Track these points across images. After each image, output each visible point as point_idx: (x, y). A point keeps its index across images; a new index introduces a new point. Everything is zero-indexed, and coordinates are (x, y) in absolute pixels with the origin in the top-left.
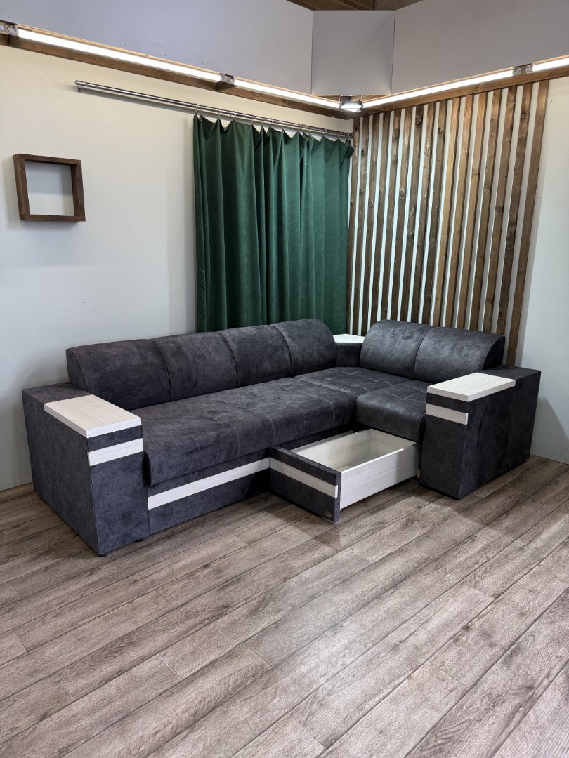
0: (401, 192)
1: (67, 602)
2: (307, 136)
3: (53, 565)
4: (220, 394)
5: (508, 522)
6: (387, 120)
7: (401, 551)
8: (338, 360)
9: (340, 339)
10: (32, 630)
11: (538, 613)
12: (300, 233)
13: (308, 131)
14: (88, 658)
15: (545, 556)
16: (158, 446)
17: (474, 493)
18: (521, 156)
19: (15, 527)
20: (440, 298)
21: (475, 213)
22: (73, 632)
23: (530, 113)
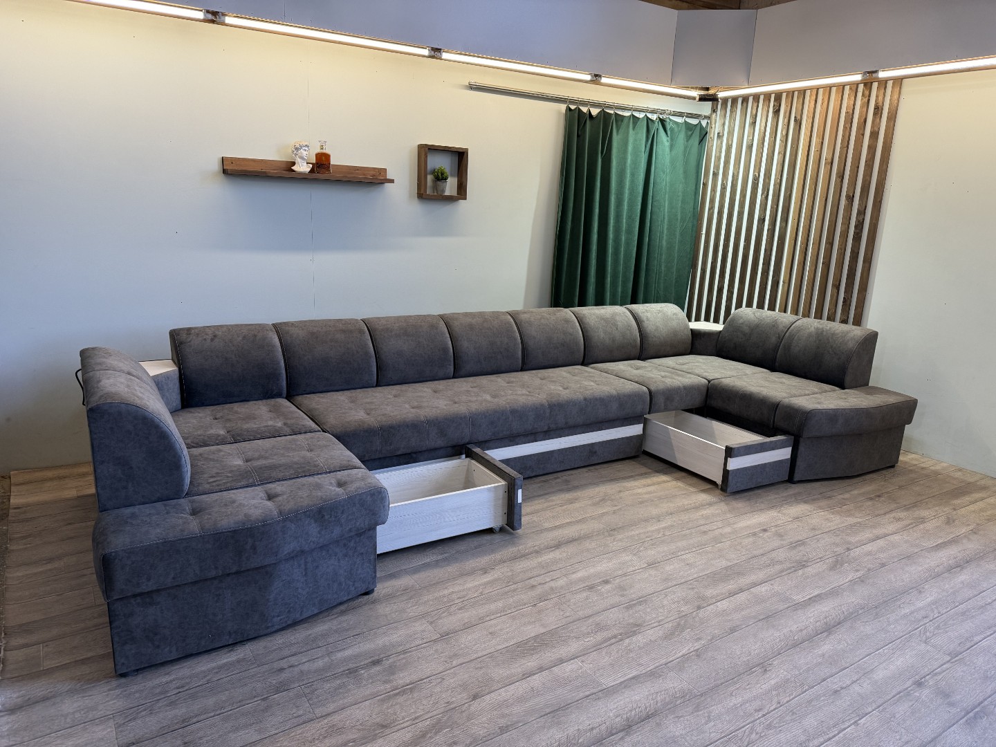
0: (754, 176)
6: (745, 104)
18: (872, 149)
20: (787, 281)
21: (826, 200)
23: (882, 109)
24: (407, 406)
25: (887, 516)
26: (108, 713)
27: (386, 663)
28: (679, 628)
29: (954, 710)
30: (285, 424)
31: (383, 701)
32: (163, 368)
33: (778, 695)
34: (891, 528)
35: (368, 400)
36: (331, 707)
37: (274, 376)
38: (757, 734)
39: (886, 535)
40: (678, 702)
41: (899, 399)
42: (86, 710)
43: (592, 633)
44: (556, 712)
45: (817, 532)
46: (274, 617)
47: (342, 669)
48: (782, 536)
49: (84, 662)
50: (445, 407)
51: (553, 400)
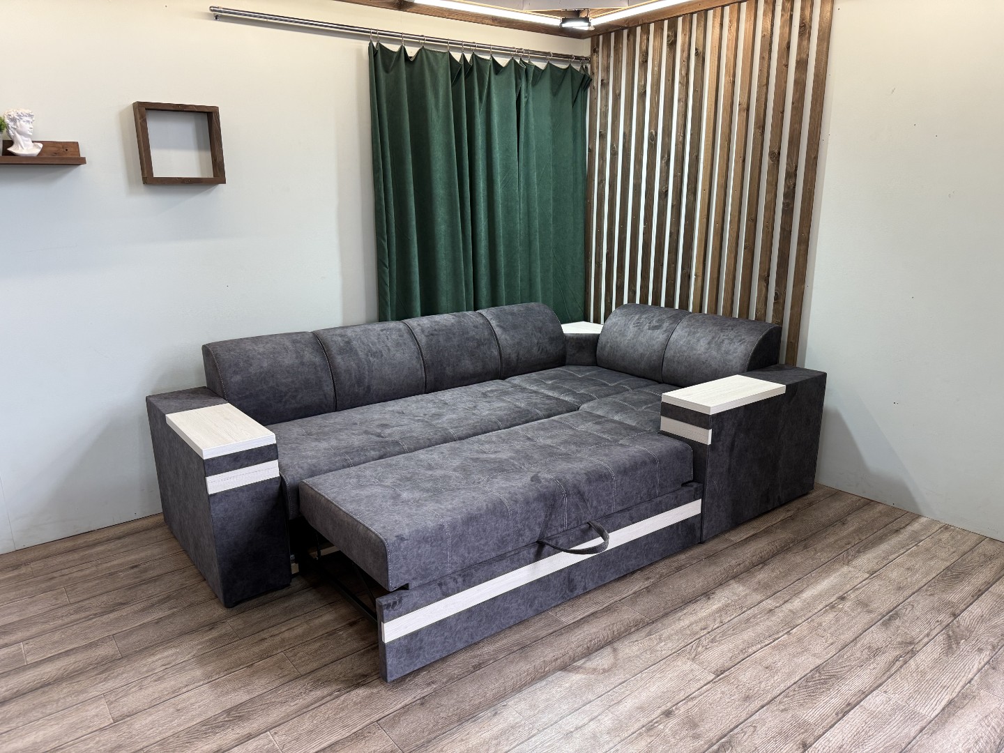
0: (650, 134)
1: (173, 664)
2: (524, 63)
3: (169, 617)
4: (401, 401)
5: (762, 575)
6: (632, 40)
7: (608, 610)
8: (568, 357)
9: (569, 329)
10: (125, 696)
11: (769, 697)
12: (519, 191)
13: (526, 57)
14: (183, 733)
15: (800, 621)
16: (300, 470)
17: (727, 536)
18: (800, 85)
19: (133, 567)
20: (700, 274)
21: (744, 161)
22: (172, 700)
23: (811, 27)
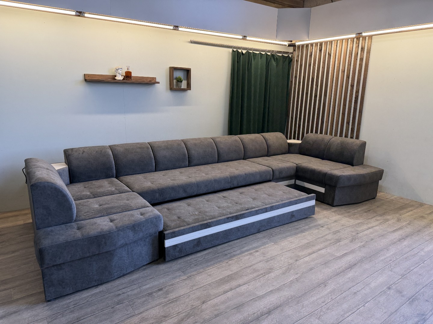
6: (307, 48)
11: (348, 226)
18: (361, 65)
21: (342, 87)
23: (364, 49)
24: (169, 180)
25: (373, 219)
26: (44, 317)
27: (165, 290)
28: (288, 269)
29: (403, 298)
30: (116, 189)
31: (164, 306)
32: (62, 166)
33: (331, 295)
34: (374, 224)
35: (152, 177)
36: (142, 310)
37: (110, 168)
38: (323, 312)
39: (373, 227)
40: (290, 300)
41: (376, 170)
42: (34, 316)
43: (252, 273)
44: (239, 307)
45: (344, 227)
46: (114, 273)
47: (145, 293)
48: (330, 229)
49: (31, 295)
50: (186, 180)
51: (232, 175)
